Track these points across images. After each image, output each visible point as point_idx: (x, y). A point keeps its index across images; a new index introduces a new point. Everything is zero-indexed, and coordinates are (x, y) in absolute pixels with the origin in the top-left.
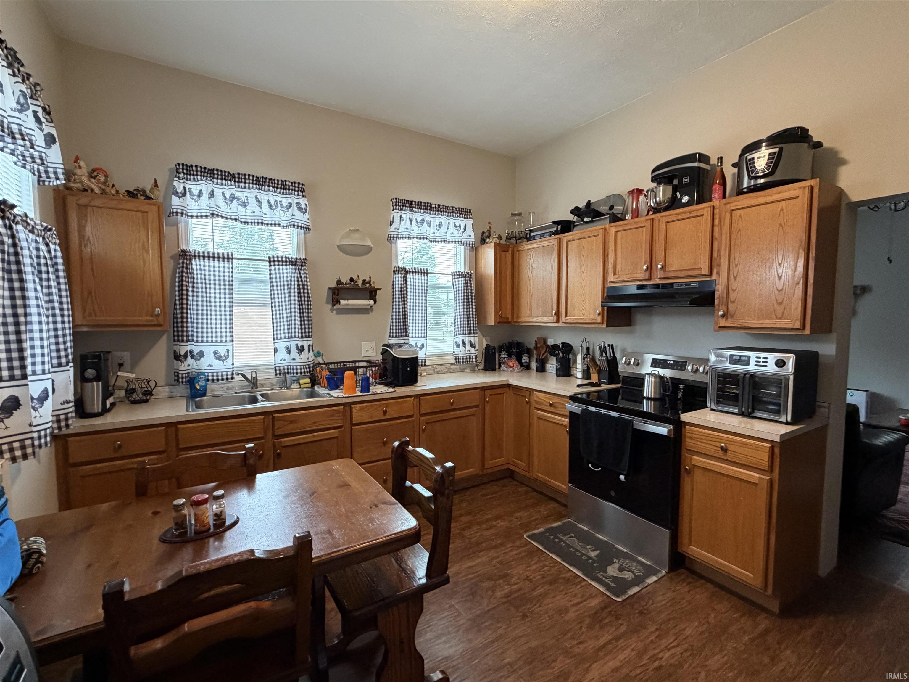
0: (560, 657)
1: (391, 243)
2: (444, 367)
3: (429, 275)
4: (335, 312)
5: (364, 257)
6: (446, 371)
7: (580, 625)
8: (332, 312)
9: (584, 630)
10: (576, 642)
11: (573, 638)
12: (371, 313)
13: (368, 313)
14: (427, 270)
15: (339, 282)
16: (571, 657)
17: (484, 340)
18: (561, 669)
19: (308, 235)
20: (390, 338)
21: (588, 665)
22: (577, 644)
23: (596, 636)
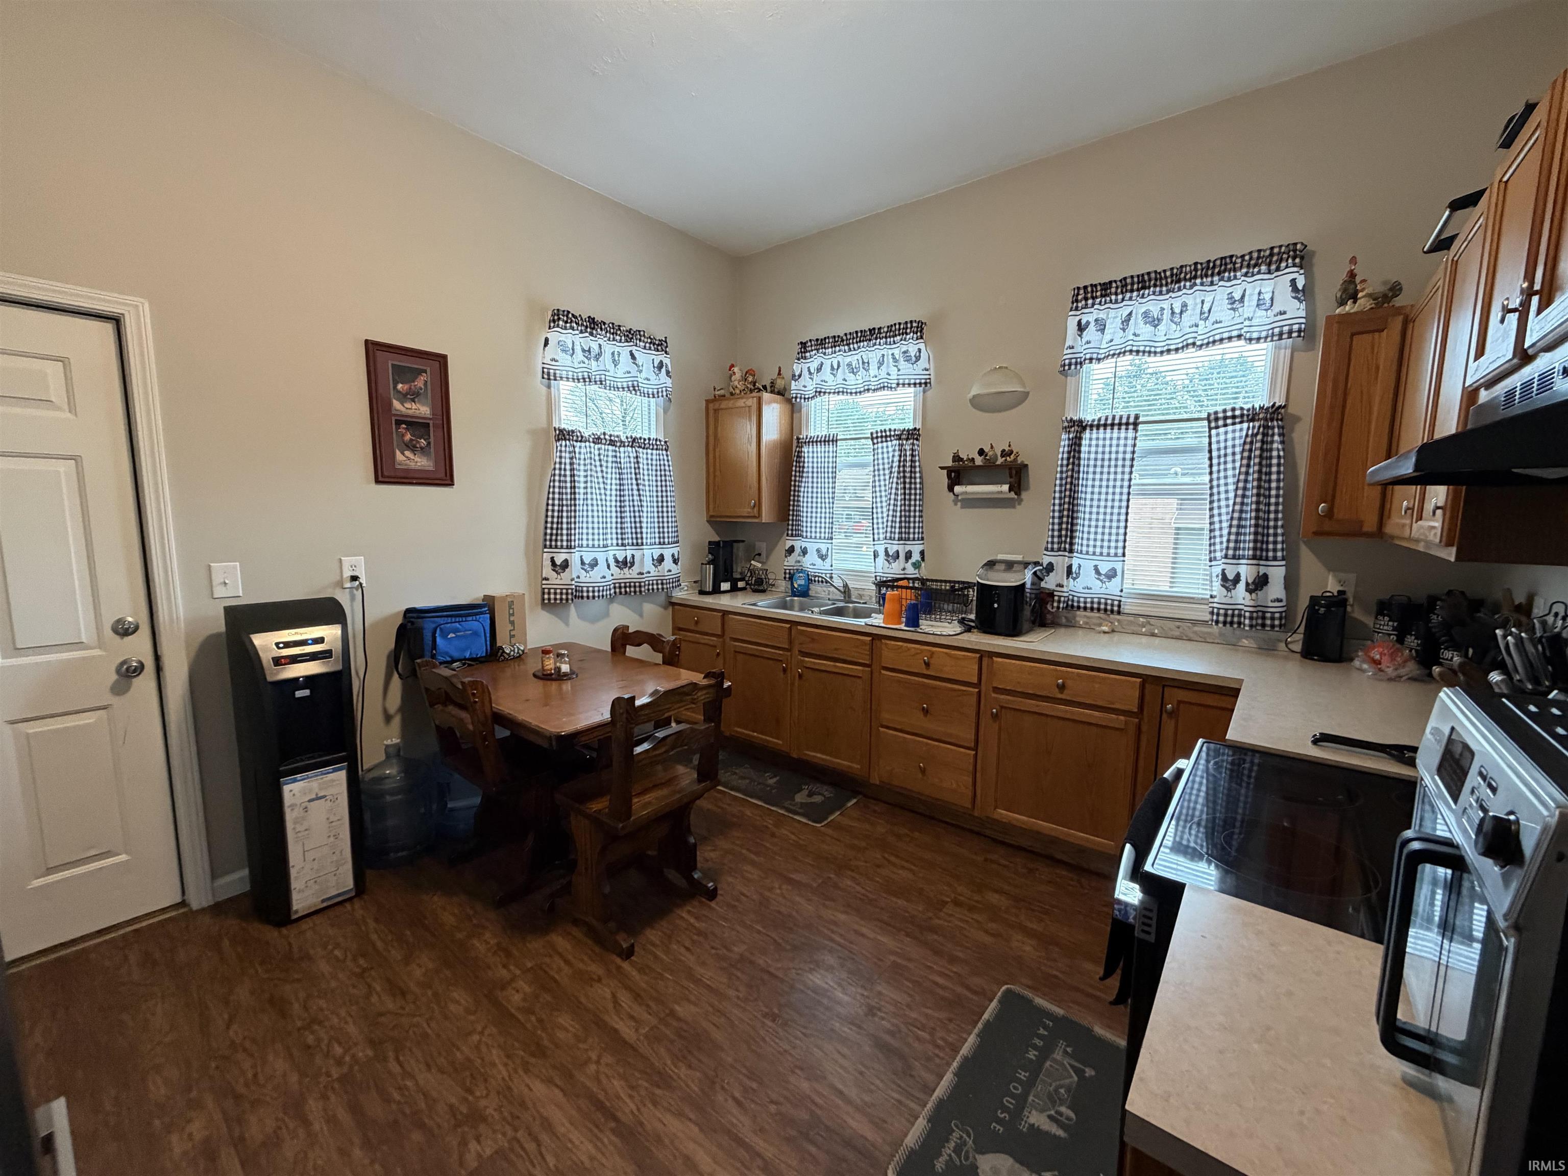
0: (698, 1074)
1: (1066, 377)
2: (1172, 624)
3: (1140, 427)
4: (959, 504)
5: (1014, 411)
6: (1177, 633)
7: (782, 1100)
8: (956, 504)
9: (773, 1108)
10: (737, 1095)
11: (746, 1090)
12: (1018, 507)
13: (1014, 507)
14: (1137, 417)
15: (957, 458)
16: (702, 1090)
17: (1330, 578)
18: (675, 1077)
19: (929, 393)
20: (1045, 552)
21: (692, 1116)
22: (735, 1099)
23: (762, 1130)
